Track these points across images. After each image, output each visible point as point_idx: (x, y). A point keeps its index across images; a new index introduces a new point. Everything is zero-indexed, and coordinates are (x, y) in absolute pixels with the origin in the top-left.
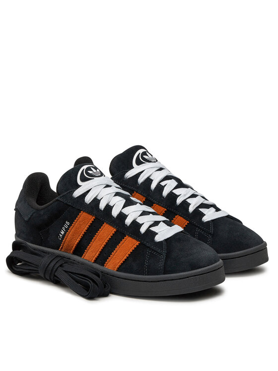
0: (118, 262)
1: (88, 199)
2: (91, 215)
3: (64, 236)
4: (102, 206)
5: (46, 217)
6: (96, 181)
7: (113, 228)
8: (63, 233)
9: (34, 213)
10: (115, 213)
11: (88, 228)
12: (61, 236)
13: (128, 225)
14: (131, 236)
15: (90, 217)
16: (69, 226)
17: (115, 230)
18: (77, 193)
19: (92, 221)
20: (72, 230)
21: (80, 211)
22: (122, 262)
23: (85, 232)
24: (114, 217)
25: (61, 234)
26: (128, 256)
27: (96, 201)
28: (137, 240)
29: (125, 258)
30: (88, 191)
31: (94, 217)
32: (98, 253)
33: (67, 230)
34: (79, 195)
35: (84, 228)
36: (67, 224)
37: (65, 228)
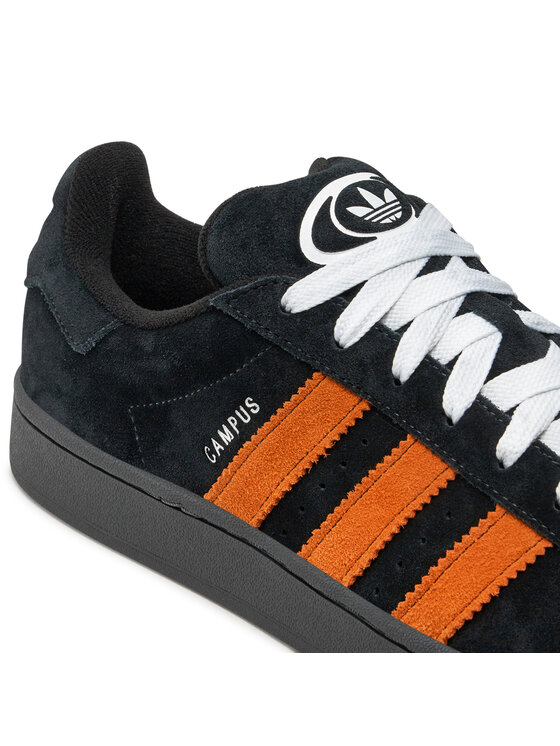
0: (452, 610)
1: (349, 329)
2: (355, 392)
3: (231, 451)
4: (405, 363)
5: (163, 366)
6: (386, 246)
7: (443, 466)
8: (227, 437)
9: (112, 333)
10: (456, 401)
11: (336, 444)
12: (218, 447)
13: (509, 463)
14: (516, 513)
15: (351, 399)
16: (259, 420)
17: (450, 475)
18: (301, 296)
19: (357, 420)
20: (267, 437)
21: (307, 370)
22: (467, 615)
23: (321, 457)
24: (449, 420)
25: (221, 442)
26: (496, 592)
27: (383, 339)
28: (540, 532)
29: (485, 598)
30: (350, 294)
31: (365, 406)
32: (370, 555)
33: (245, 433)
34: (306, 307)
35: (320, 439)
36: (248, 410)
37: (240, 424)
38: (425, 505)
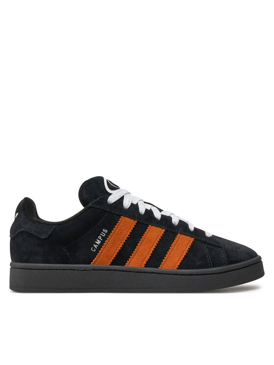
1: (127, 204)
3: (100, 246)
4: (142, 210)
7: (161, 229)
8: (98, 242)
9: (56, 228)
10: (158, 215)
12: (96, 246)
13: (176, 224)
14: (183, 234)
15: (132, 221)
16: (108, 234)
17: (164, 230)
18: (112, 199)
19: (135, 226)
21: (120, 216)
23: (127, 238)
24: (158, 219)
25: (97, 244)
27: (134, 206)
28: (190, 236)
30: (122, 198)
31: (136, 222)
33: (104, 239)
34: (115, 201)
35: (127, 233)
36: (104, 232)
37: (102, 237)
38: (160, 239)
